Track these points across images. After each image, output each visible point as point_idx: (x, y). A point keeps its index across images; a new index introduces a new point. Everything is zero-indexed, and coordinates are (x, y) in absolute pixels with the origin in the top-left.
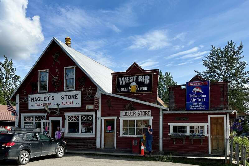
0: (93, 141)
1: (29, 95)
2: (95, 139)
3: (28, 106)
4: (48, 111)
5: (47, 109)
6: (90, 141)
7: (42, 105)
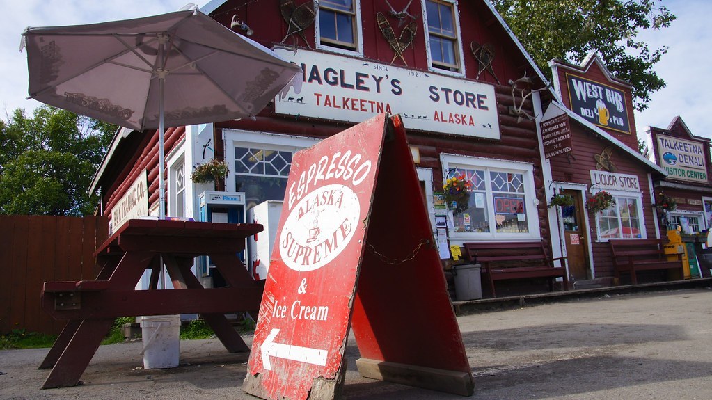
7: (349, 103)
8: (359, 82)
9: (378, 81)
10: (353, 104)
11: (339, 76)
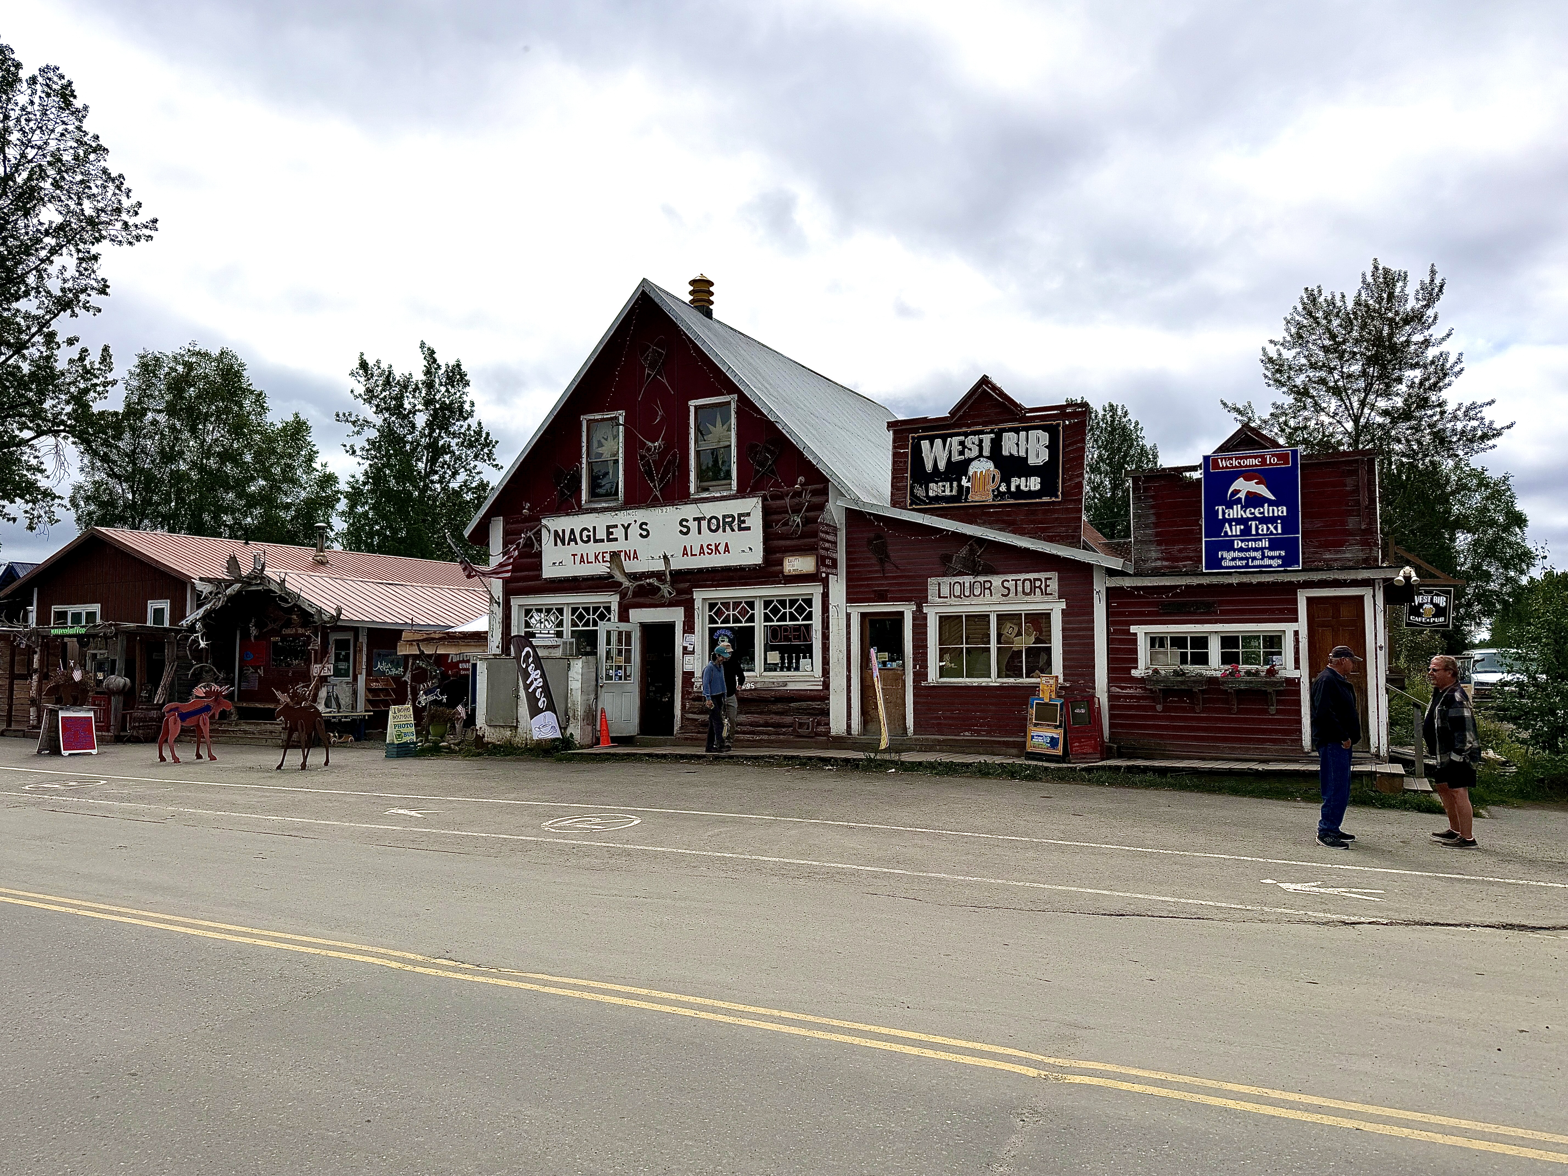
0: (815, 705)
1: (544, 522)
2: (823, 696)
3: (539, 567)
4: (626, 583)
5: (619, 577)
6: (804, 704)
7: (600, 558)
8: (609, 533)
9: (626, 528)
10: (603, 557)
11: (591, 534)
